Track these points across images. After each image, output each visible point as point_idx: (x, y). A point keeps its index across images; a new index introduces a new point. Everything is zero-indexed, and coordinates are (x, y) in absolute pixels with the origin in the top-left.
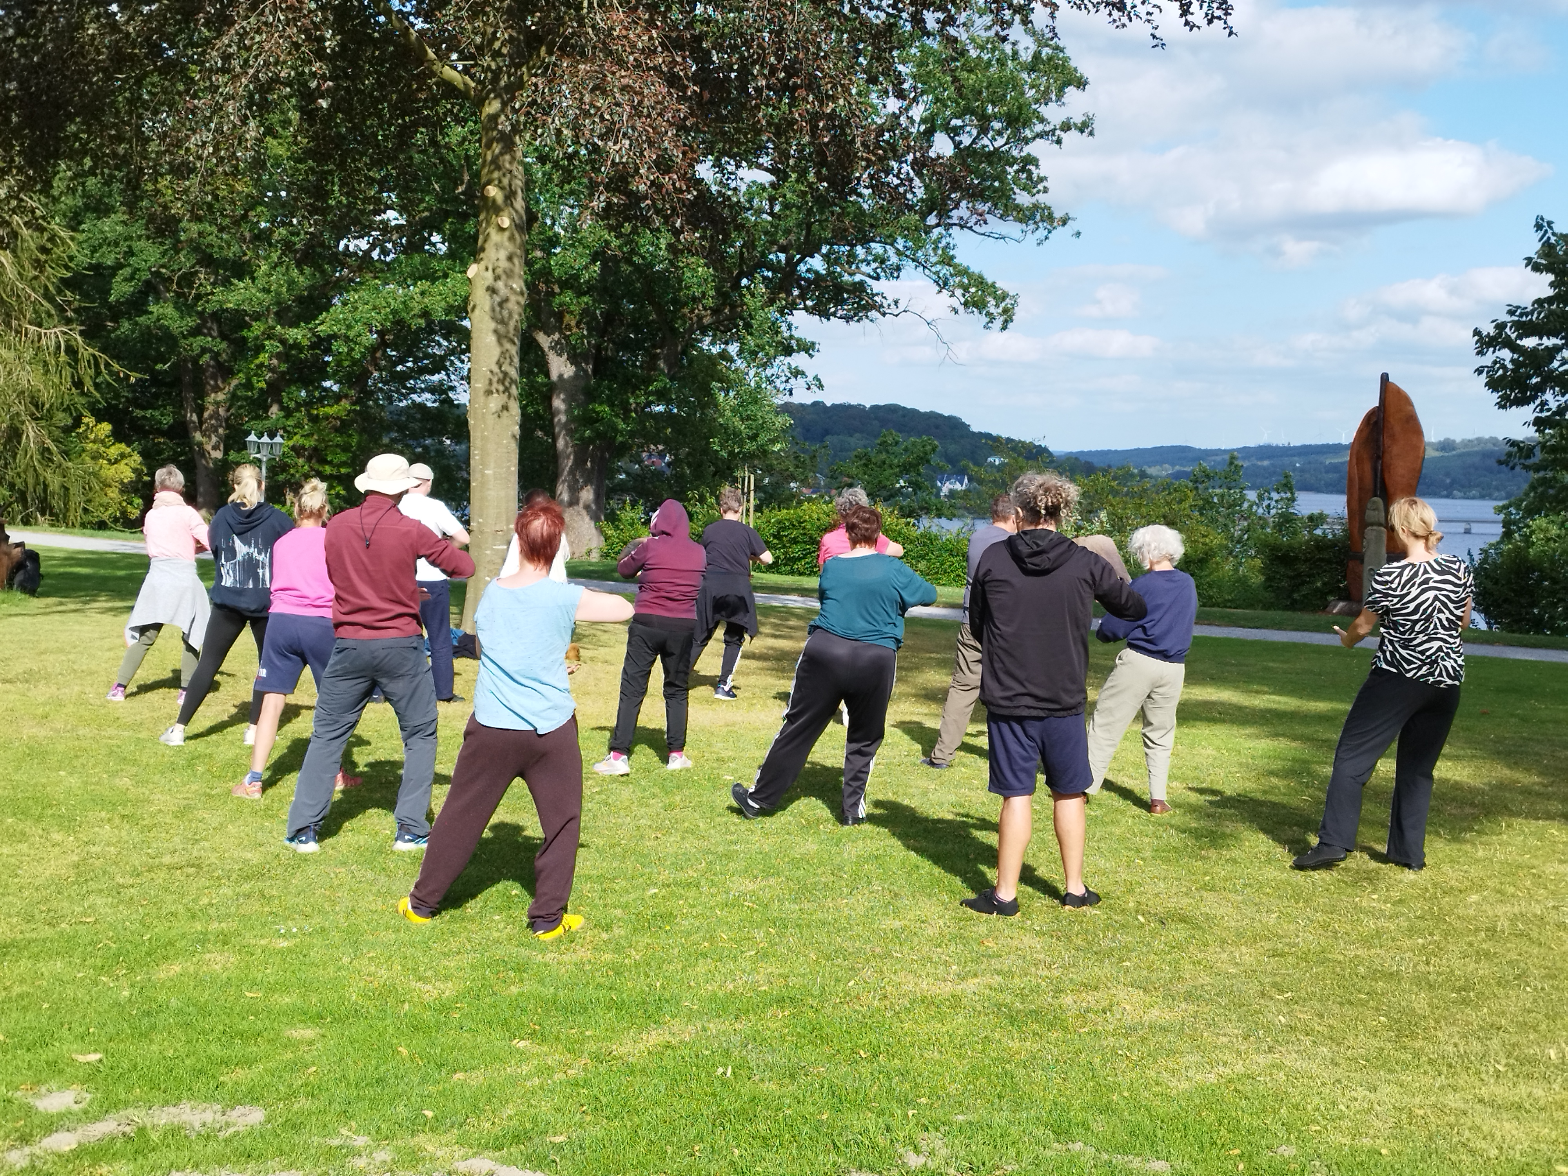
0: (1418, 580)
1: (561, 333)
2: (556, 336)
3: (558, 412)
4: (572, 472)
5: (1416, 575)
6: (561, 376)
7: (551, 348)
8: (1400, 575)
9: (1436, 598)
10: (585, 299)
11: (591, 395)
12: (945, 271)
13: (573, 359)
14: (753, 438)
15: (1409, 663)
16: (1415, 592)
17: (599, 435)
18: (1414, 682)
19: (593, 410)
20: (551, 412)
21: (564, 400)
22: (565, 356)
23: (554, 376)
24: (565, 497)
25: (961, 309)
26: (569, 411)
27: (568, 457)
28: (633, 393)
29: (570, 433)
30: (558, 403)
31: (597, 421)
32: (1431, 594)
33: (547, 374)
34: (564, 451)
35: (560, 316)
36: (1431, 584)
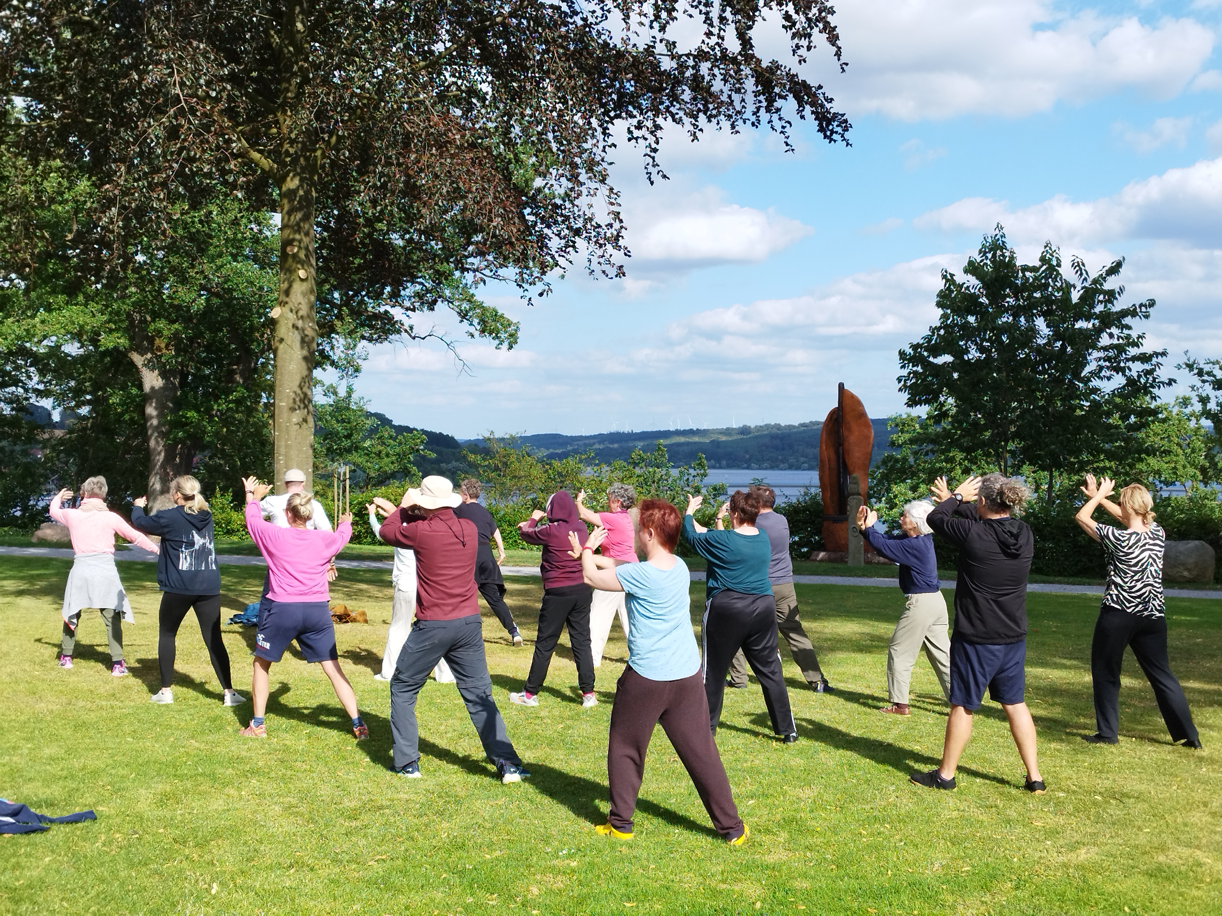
0: (1140, 544)
1: (152, 353)
2: (149, 356)
3: (151, 417)
4: (163, 466)
5: (1139, 540)
6: (152, 388)
7: (144, 365)
8: (1129, 539)
9: (1150, 556)
10: (176, 326)
11: (180, 404)
12: (465, 306)
13: (164, 374)
14: (348, 436)
15: (1130, 602)
16: (1137, 552)
17: (190, 436)
18: (1133, 615)
19: (183, 416)
20: (145, 418)
21: (156, 408)
22: (157, 372)
23: (147, 388)
24: (158, 486)
25: (477, 334)
26: (161, 415)
27: (159, 454)
28: (216, 401)
29: (164, 435)
30: (151, 410)
31: (186, 424)
32: (1146, 554)
33: (140, 387)
34: (155, 449)
35: (151, 340)
36: (1147, 547)
